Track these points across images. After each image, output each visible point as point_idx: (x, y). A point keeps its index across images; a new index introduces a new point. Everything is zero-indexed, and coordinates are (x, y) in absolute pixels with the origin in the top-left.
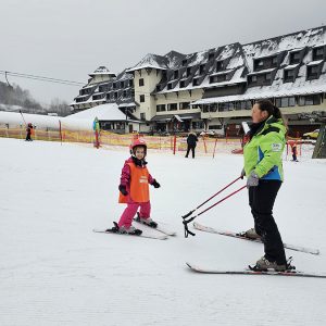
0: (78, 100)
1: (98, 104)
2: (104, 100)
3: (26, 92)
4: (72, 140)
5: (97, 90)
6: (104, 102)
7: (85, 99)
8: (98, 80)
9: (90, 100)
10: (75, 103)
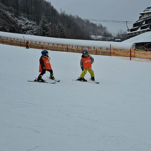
0: (132, 30)
1: (144, 32)
2: (148, 29)
3: (105, 28)
4: (117, 55)
5: (144, 23)
6: (148, 31)
7: (136, 29)
8: (145, 17)
9: (139, 30)
10: (130, 32)
